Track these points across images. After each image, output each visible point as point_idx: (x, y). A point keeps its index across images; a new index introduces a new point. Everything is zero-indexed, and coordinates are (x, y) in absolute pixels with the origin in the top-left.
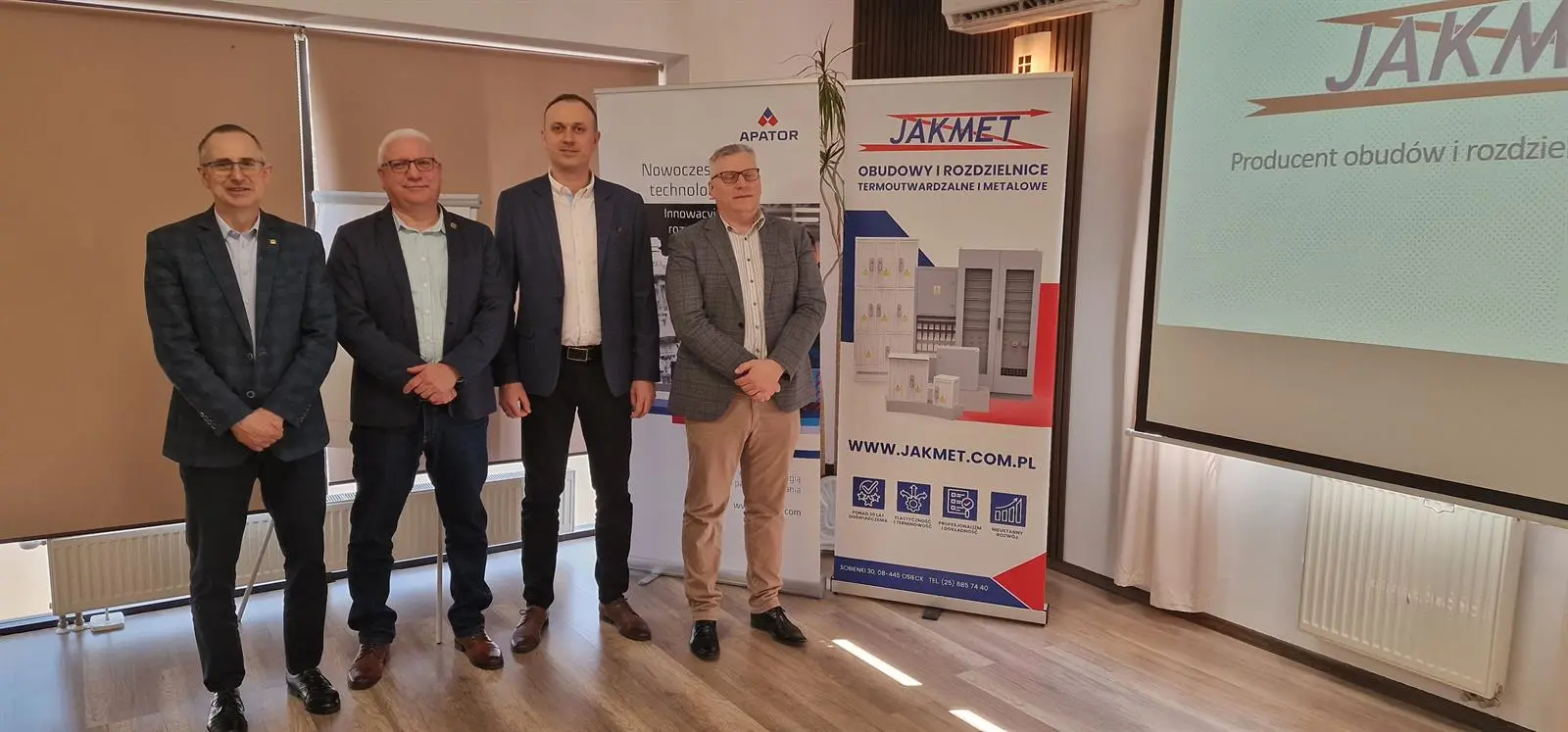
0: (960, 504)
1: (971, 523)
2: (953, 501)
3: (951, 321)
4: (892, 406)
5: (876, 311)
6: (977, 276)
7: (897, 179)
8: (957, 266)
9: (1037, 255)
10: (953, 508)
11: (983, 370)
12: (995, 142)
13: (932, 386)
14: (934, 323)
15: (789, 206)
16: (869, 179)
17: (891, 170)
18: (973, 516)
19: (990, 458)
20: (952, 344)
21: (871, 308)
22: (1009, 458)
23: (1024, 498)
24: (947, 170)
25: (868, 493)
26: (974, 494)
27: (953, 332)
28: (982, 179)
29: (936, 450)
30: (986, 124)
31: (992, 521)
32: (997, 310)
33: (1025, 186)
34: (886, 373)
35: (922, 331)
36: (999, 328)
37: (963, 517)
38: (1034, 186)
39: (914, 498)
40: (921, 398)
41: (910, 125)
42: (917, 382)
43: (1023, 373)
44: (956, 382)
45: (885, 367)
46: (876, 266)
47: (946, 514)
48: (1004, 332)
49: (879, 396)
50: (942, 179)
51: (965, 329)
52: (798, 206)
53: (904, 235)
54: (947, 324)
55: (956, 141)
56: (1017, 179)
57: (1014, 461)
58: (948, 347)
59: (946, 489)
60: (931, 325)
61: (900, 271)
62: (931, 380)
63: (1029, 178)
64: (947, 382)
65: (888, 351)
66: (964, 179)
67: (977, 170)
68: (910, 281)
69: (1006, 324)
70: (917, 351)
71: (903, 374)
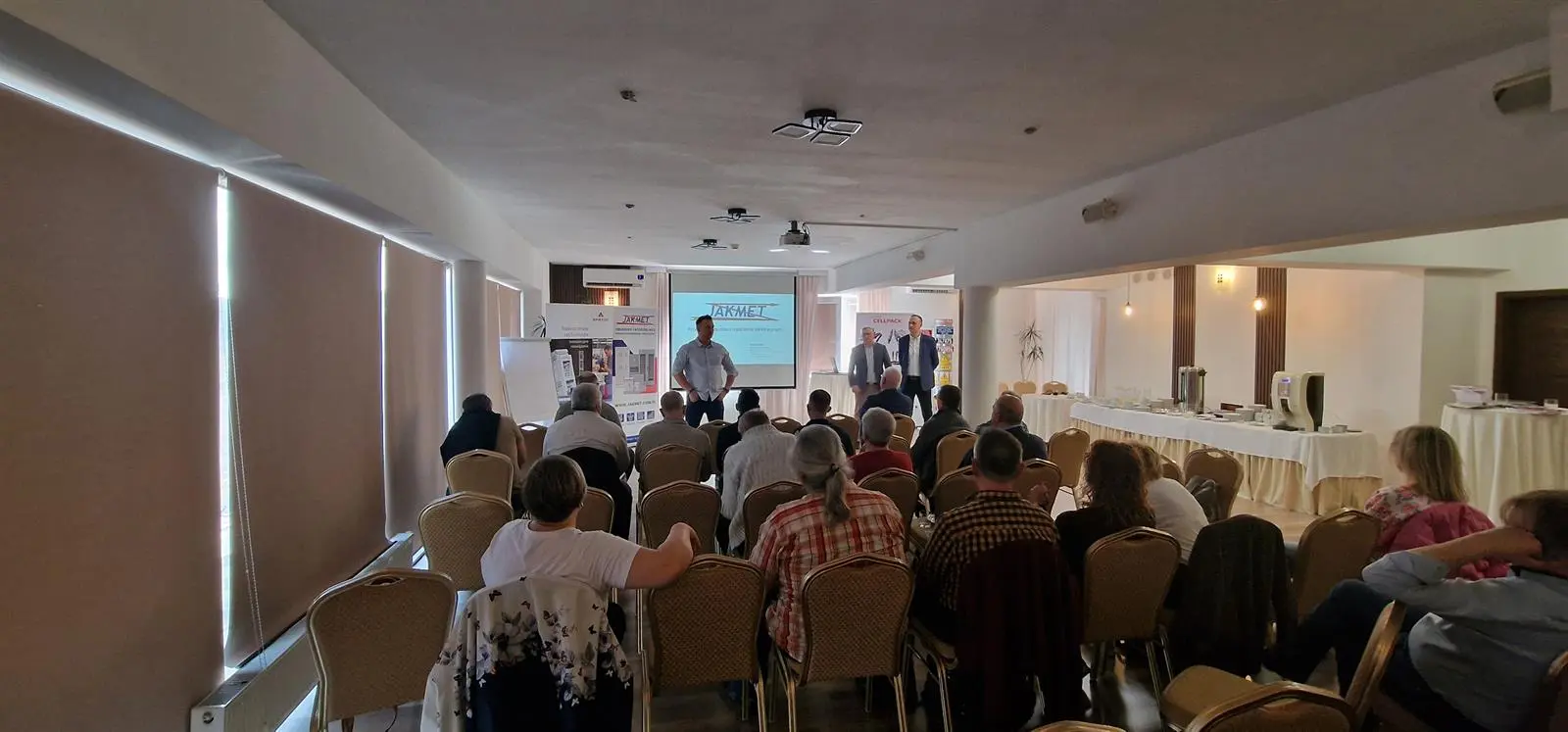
0: (641, 416)
2: (639, 416)
3: (637, 368)
5: (621, 367)
7: (624, 331)
8: (638, 353)
10: (639, 418)
11: (645, 380)
12: (645, 323)
13: (634, 386)
14: (634, 369)
18: (644, 419)
23: (654, 411)
24: (635, 330)
26: (643, 413)
27: (638, 371)
29: (635, 403)
30: (643, 318)
31: (647, 419)
32: (647, 365)
34: (623, 384)
35: (632, 371)
37: (641, 419)
40: (632, 389)
41: (626, 318)
42: (631, 386)
43: (653, 379)
46: (621, 355)
47: (638, 420)
51: (641, 370)
58: (638, 375)
59: (637, 413)
61: (625, 356)
63: (651, 332)
65: (624, 378)
66: (638, 332)
68: (628, 358)
69: (649, 368)
70: (630, 377)
71: (626, 384)
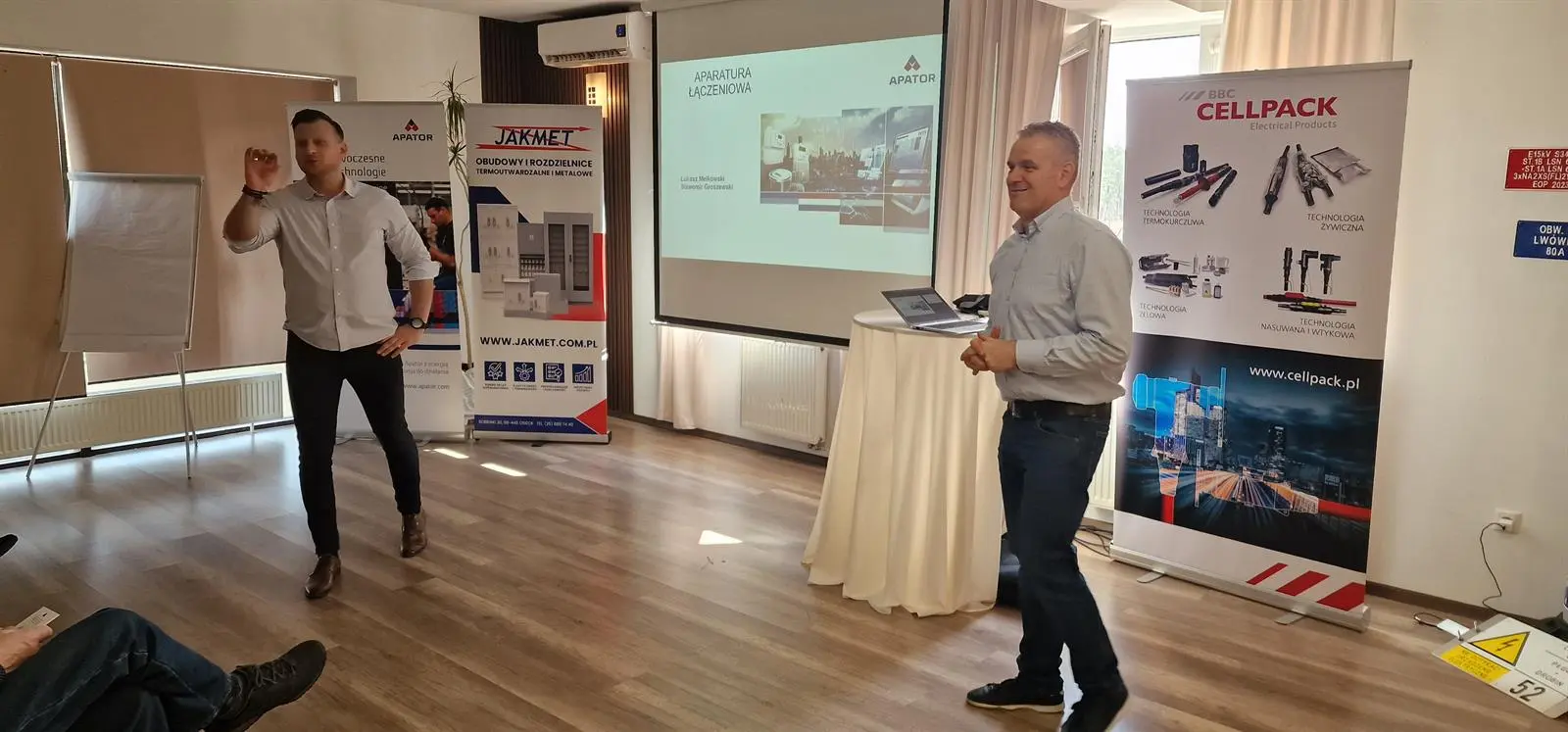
0: (553, 373)
1: (560, 384)
2: (549, 372)
3: (541, 257)
4: (508, 314)
5: (493, 252)
6: (555, 229)
7: (501, 167)
8: (541, 221)
9: (590, 216)
10: (550, 376)
11: (563, 287)
12: (560, 146)
13: (533, 299)
14: (532, 259)
15: (430, 183)
16: (482, 166)
17: (496, 161)
18: (562, 380)
19: (570, 343)
20: (544, 272)
21: (490, 250)
22: (581, 342)
23: (592, 366)
24: (532, 162)
25: (494, 371)
26: (562, 366)
27: (543, 265)
28: (555, 168)
29: (537, 340)
30: (554, 134)
31: (574, 382)
32: (569, 251)
33: (580, 174)
34: (502, 292)
35: (524, 264)
36: (570, 260)
37: (555, 381)
38: (585, 174)
39: (525, 372)
40: (526, 307)
41: (507, 134)
42: (523, 298)
43: (587, 289)
44: (547, 296)
45: (502, 288)
46: (492, 222)
47: (545, 380)
48: (574, 263)
49: (498, 307)
50: (529, 168)
51: (550, 263)
52: (436, 183)
53: (509, 203)
54: (539, 259)
55: (536, 144)
56: (575, 169)
57: (585, 344)
58: (541, 274)
59: (544, 364)
60: (529, 260)
61: (508, 225)
62: (532, 296)
63: (581, 169)
64: (541, 295)
65: (503, 277)
66: (543, 168)
67: (550, 162)
68: (515, 232)
69: (575, 259)
70: (521, 277)
71: (513, 292)
